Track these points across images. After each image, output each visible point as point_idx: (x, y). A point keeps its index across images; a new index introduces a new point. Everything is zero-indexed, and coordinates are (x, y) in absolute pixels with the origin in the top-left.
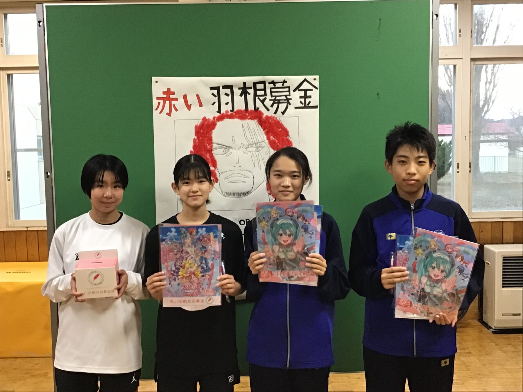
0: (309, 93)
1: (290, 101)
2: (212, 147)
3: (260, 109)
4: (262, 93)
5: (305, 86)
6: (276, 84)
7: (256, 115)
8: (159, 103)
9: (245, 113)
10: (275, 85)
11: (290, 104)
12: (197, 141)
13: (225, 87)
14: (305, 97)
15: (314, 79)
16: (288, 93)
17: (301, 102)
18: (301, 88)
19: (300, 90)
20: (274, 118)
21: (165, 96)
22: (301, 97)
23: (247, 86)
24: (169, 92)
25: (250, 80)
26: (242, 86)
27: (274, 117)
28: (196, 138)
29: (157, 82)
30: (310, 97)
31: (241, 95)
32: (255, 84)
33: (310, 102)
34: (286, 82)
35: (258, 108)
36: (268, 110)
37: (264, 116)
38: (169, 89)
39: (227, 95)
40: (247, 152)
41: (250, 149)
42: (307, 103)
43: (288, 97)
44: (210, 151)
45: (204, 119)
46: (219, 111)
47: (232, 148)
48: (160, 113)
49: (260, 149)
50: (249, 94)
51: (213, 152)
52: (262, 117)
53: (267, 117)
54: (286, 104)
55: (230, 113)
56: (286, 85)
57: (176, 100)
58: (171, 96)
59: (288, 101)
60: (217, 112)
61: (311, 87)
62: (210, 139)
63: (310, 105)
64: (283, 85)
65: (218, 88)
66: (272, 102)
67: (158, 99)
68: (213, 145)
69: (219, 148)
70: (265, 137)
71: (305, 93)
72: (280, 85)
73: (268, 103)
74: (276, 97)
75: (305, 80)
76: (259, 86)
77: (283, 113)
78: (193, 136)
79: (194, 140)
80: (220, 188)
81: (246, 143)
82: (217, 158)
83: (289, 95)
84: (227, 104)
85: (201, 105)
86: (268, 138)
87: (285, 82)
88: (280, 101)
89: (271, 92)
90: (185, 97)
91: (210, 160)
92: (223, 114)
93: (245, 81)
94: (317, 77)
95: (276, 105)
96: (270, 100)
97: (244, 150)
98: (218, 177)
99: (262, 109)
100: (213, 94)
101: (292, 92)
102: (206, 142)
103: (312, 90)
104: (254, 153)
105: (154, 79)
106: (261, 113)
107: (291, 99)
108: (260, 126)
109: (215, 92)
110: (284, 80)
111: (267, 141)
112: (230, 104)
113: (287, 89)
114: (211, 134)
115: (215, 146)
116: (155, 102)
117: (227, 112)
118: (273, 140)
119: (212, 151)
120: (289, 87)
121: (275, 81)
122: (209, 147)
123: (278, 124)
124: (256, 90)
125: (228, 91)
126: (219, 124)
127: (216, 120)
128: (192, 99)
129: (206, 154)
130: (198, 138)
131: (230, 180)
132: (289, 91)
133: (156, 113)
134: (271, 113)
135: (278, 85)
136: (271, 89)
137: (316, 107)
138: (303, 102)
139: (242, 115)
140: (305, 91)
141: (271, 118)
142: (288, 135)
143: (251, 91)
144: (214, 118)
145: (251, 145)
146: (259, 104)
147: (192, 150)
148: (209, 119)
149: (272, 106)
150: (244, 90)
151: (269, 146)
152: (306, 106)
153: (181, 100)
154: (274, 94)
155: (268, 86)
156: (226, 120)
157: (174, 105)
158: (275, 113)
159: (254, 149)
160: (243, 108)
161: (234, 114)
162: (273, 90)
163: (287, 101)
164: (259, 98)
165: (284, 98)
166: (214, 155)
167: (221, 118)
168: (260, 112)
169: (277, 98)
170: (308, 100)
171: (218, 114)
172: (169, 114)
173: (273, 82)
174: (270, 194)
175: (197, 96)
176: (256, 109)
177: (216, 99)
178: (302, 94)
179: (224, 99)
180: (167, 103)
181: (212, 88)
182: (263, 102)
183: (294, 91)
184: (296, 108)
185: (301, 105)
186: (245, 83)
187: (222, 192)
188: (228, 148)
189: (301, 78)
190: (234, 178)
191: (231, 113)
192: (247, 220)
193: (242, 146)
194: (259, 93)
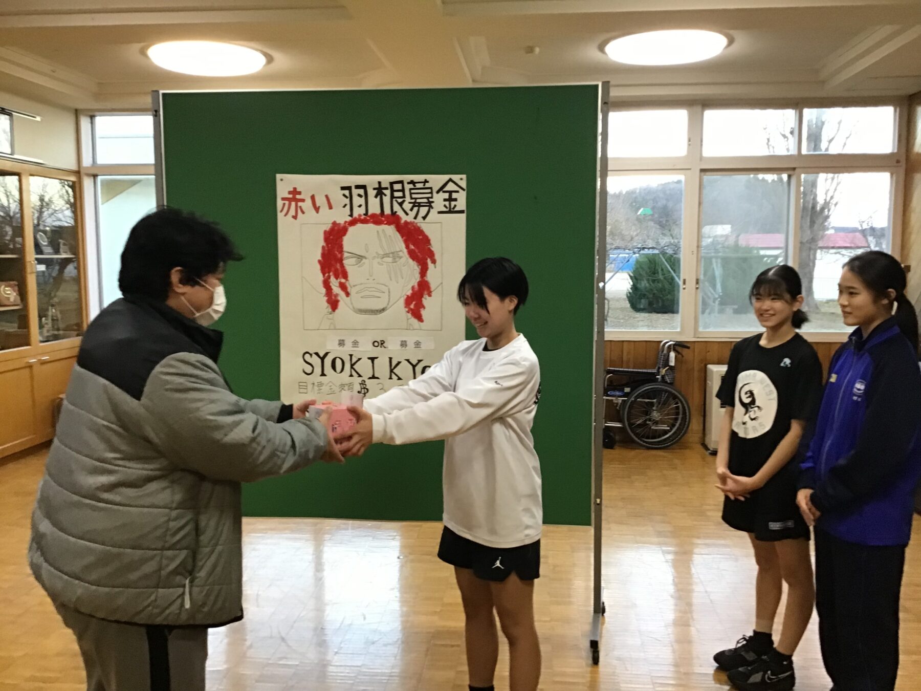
0: (454, 195)
1: (432, 204)
2: (342, 255)
3: (397, 213)
4: (400, 194)
5: (451, 187)
6: (416, 184)
7: (393, 219)
8: (284, 204)
9: (380, 217)
10: (415, 186)
11: (432, 208)
12: (326, 248)
13: (357, 187)
14: (450, 199)
15: (461, 179)
16: (429, 195)
17: (445, 206)
18: (445, 189)
19: (444, 192)
20: (414, 224)
21: (291, 196)
22: (445, 200)
23: (383, 186)
24: (295, 192)
25: (386, 179)
26: (377, 186)
27: (414, 222)
28: (325, 245)
29: (282, 180)
30: (455, 200)
31: (376, 197)
32: (392, 184)
33: (455, 206)
34: (428, 182)
35: (396, 212)
36: (407, 214)
37: (402, 221)
38: (295, 189)
39: (360, 196)
40: (384, 263)
41: (386, 259)
42: (452, 206)
43: (431, 200)
44: (341, 261)
45: (334, 223)
46: (351, 215)
47: (366, 258)
48: (286, 215)
49: (397, 259)
50: (385, 195)
51: (345, 262)
52: (400, 223)
53: (406, 222)
54: (427, 208)
55: (363, 217)
56: (427, 185)
57: (303, 200)
58: (298, 197)
59: (430, 204)
60: (349, 216)
61: (457, 188)
62: (341, 247)
63: (456, 209)
64: (424, 185)
65: (349, 188)
66: (412, 205)
67: (283, 199)
68: (343, 254)
69: (352, 258)
70: (403, 246)
71: (450, 196)
72: (421, 185)
73: (407, 206)
74: (416, 199)
75: (450, 180)
76: (397, 187)
77: (424, 218)
78: (322, 243)
79: (323, 247)
80: (352, 304)
81: (381, 253)
82: (348, 269)
83: (432, 198)
84: (360, 206)
85: (331, 207)
86: (407, 247)
87: (426, 181)
88: (421, 204)
89: (411, 194)
90: (313, 198)
91: (340, 271)
92: (355, 218)
93: (380, 181)
94: (464, 176)
95: (416, 209)
96: (410, 203)
97: (379, 260)
98: (349, 290)
99: (400, 213)
100: (344, 195)
101: (435, 194)
102: (336, 249)
103: (457, 192)
104: (390, 264)
105: (279, 176)
106: (398, 218)
107: (433, 202)
108: (397, 233)
109: (347, 192)
110: (426, 180)
111: (405, 251)
112: (363, 207)
113: (429, 191)
114: (342, 241)
115: (346, 255)
116: (280, 203)
117: (360, 215)
118: (412, 249)
119: (342, 260)
120: (431, 188)
121: (415, 181)
122: (339, 256)
123: (419, 231)
124: (393, 191)
125: (361, 192)
126: (351, 230)
127: (348, 224)
128: (321, 201)
129: (336, 263)
130: (327, 245)
131: (362, 294)
132: (431, 193)
133: (280, 216)
134: (410, 218)
135: (418, 186)
136: (411, 189)
137: (462, 212)
138: (448, 206)
139: (377, 219)
140: (450, 192)
141: (411, 223)
142: (430, 244)
143: (388, 192)
144: (346, 222)
145: (386, 255)
146: (396, 207)
147: (320, 258)
148: (340, 224)
149: (411, 210)
150: (380, 191)
151: (408, 256)
152: (451, 211)
153: (309, 202)
154: (414, 196)
155: (408, 187)
156: (359, 225)
157: (300, 207)
158: (415, 218)
159: (390, 260)
160: (378, 211)
161: (368, 218)
162: (413, 191)
163: (428, 204)
164: (396, 201)
165: (425, 200)
166: (344, 265)
167: (353, 222)
168: (398, 216)
169: (418, 201)
170: (453, 203)
171: (350, 218)
172: (295, 217)
173: (412, 182)
174: (408, 312)
175: (327, 197)
176: (394, 213)
177: (347, 201)
178: (446, 196)
179: (357, 201)
180: (293, 204)
181: (343, 188)
182: (401, 204)
183: (438, 192)
184: (440, 212)
185: (445, 209)
186: (380, 183)
187: (354, 308)
188: (360, 257)
189: (446, 177)
190: (367, 293)
191: (365, 218)
192: (381, 341)
193: (377, 256)
194: (396, 194)
